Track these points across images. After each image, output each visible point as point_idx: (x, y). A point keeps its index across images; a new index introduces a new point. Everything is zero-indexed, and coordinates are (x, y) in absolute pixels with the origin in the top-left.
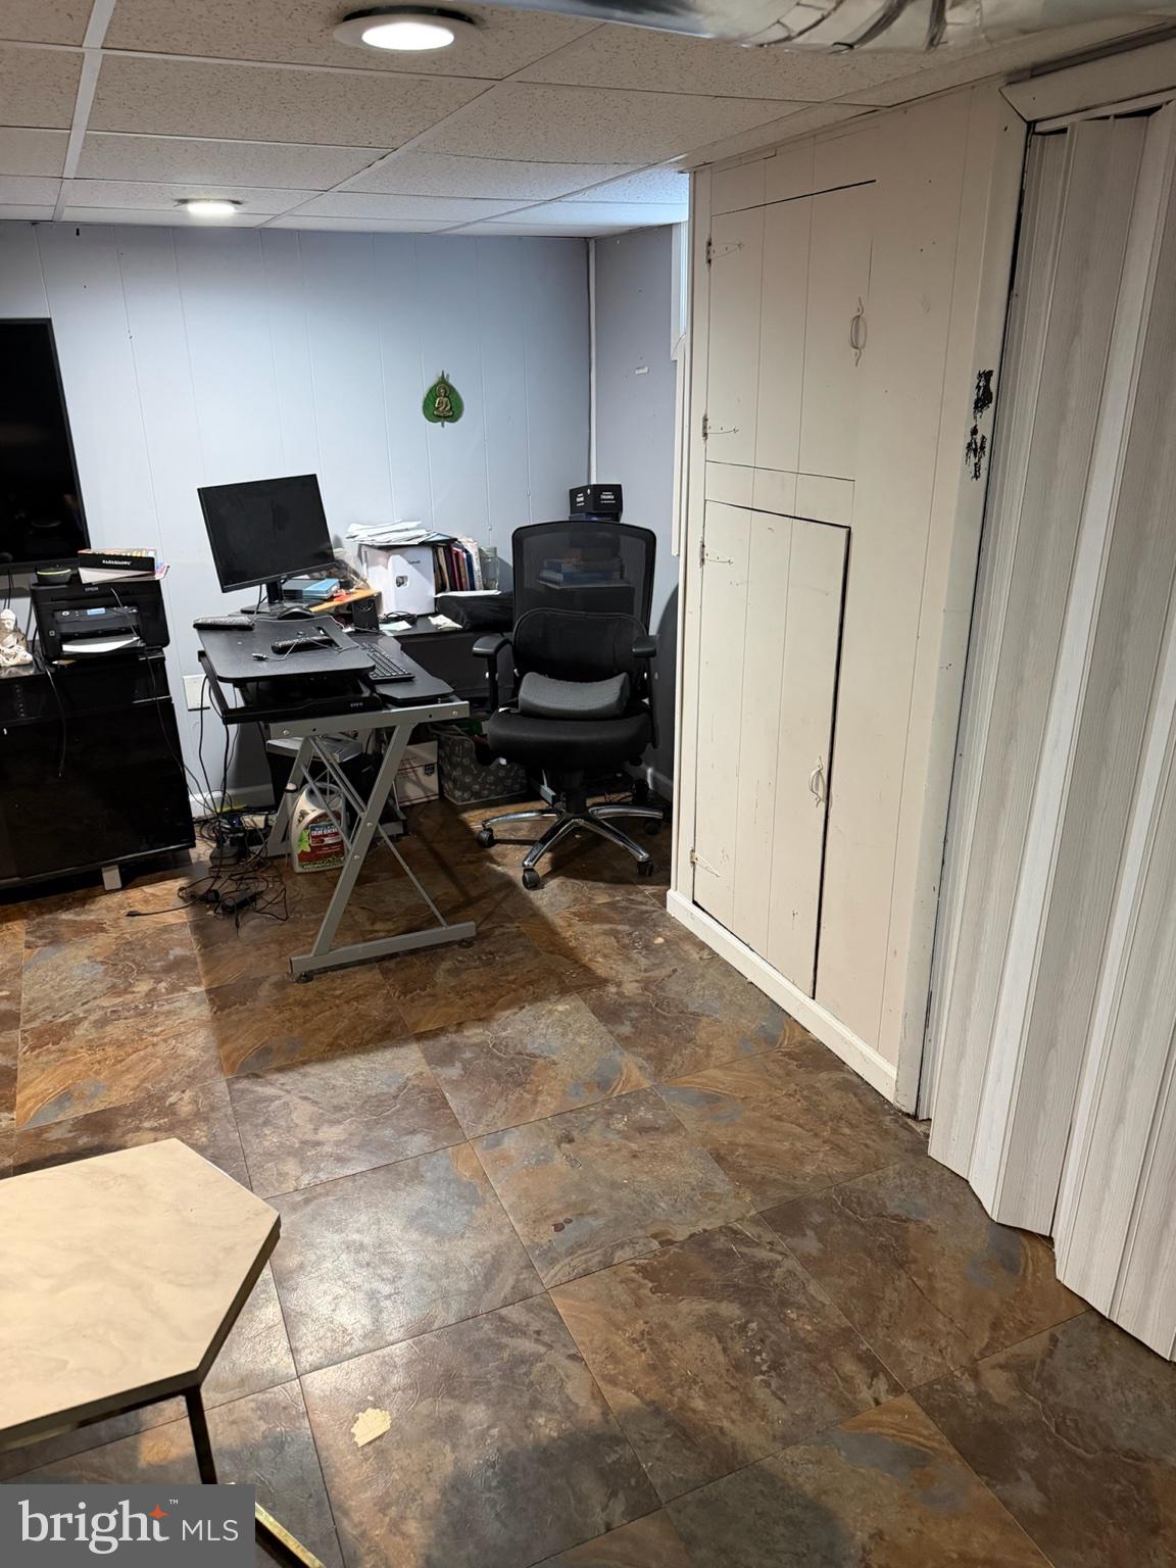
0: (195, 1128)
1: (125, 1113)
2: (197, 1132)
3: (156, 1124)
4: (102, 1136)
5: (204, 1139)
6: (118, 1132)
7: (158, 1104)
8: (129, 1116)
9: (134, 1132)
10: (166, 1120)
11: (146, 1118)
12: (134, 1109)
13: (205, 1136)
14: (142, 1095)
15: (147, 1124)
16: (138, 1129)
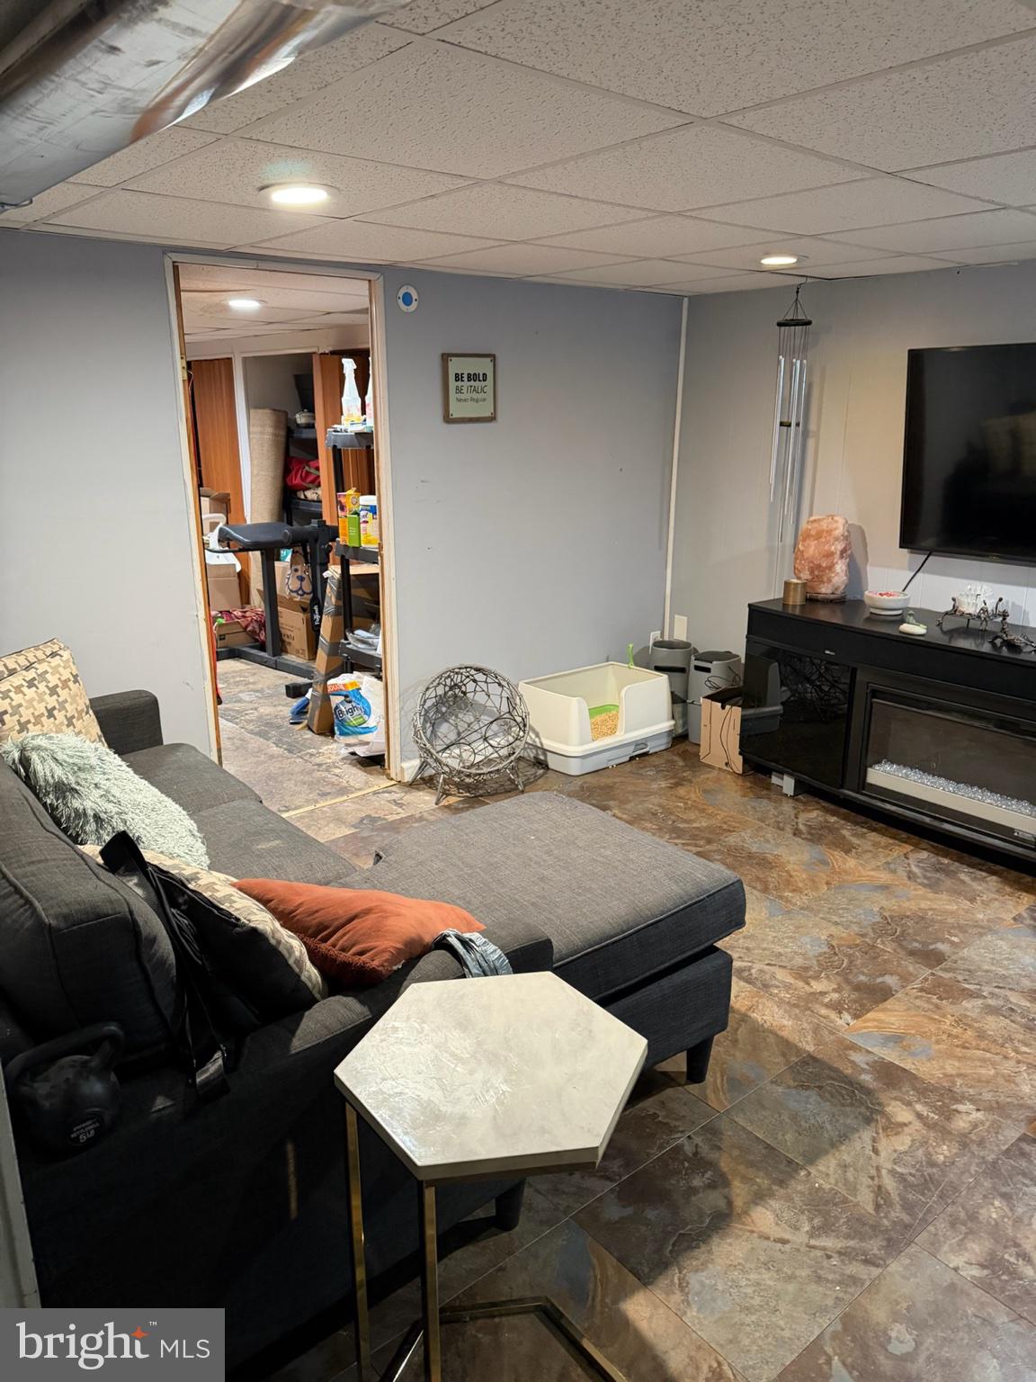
0: (947, 1143)
1: (918, 1086)
2: (945, 1147)
3: (925, 1114)
4: (880, 1085)
5: (942, 1158)
6: (895, 1093)
7: (946, 1101)
8: (914, 1089)
9: (903, 1104)
10: (937, 1117)
11: (926, 1102)
12: (924, 1088)
13: (945, 1157)
14: (945, 1084)
15: (919, 1107)
16: (909, 1104)
